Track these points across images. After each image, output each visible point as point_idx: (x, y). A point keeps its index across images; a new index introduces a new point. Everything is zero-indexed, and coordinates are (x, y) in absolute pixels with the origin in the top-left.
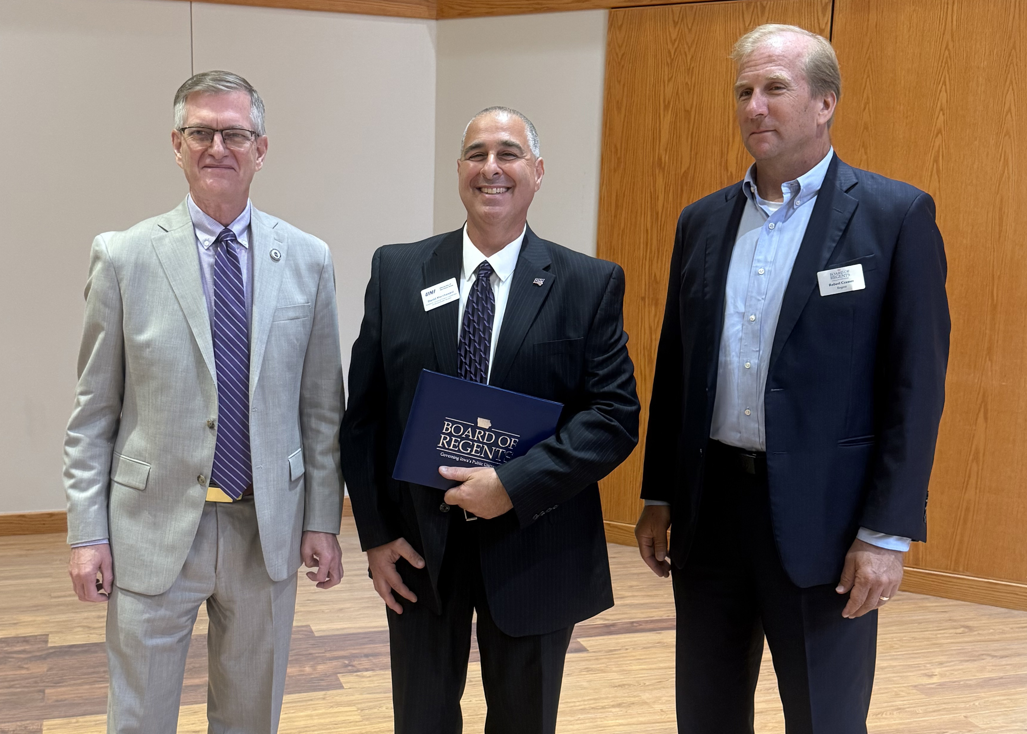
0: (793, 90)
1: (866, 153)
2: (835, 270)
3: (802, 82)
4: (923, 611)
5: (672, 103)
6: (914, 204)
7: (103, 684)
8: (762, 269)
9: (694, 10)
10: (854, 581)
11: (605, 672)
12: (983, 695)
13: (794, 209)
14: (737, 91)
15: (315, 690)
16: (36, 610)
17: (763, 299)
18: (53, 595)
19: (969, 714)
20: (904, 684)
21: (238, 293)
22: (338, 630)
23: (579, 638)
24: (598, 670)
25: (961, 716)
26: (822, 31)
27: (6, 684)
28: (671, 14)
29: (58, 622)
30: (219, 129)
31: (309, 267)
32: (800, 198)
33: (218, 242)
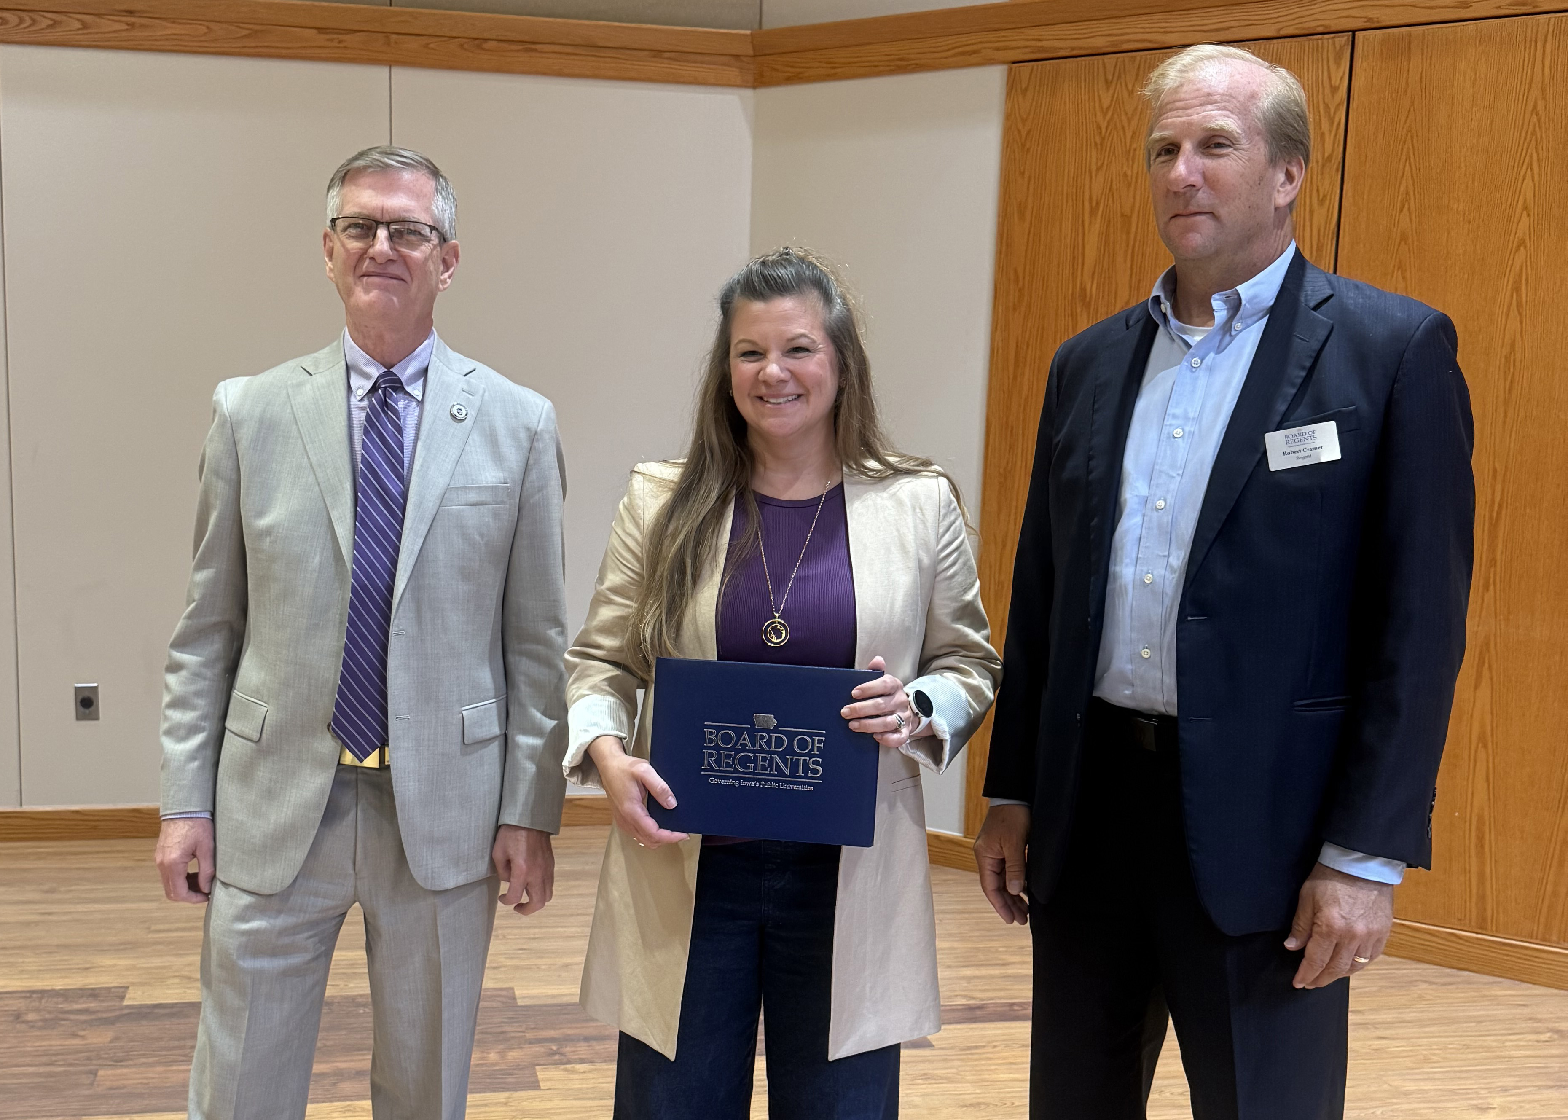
0: (1243, 150)
1: (1404, 278)
2: (1294, 431)
3: (1257, 138)
4: (1487, 1003)
5: (1102, 205)
6: (1421, 328)
7: (183, 1065)
8: (1179, 430)
9: (1137, 62)
10: (1311, 930)
11: (954, 1081)
13: (1231, 335)
14: (1152, 148)
15: (495, 1090)
17: (1178, 475)
18: (153, 928)
21: (395, 461)
22: (553, 996)
24: (942, 1078)
26: (1334, 90)
27: (44, 1059)
28: (1101, 69)
29: (148, 968)
30: (384, 221)
31: (513, 434)
32: (1241, 318)
33: (374, 389)
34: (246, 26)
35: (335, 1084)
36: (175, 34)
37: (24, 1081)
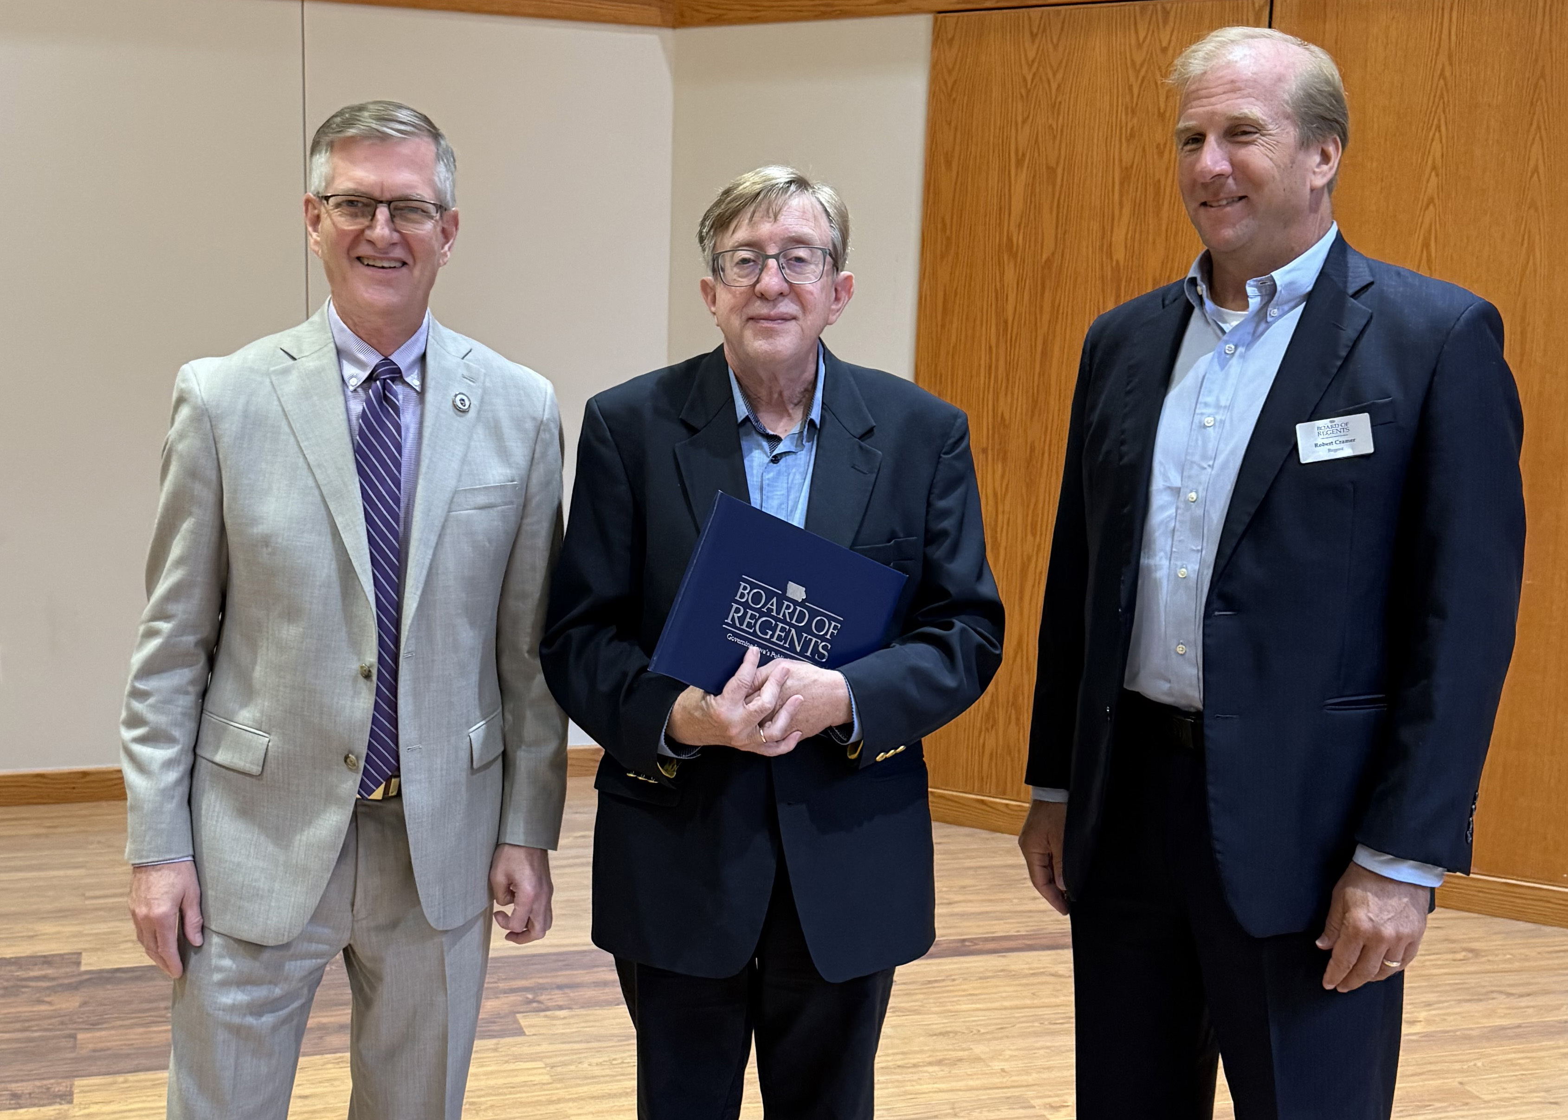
0: (1270, 135)
2: (1326, 422)
3: (1286, 122)
5: (1028, 157)
6: (1461, 319)
8: (1210, 419)
9: (1062, 17)
11: (919, 1014)
12: (1489, 1051)
13: (1267, 322)
14: (1179, 138)
16: (62, 917)
17: (1209, 466)
18: (88, 894)
19: (1466, 1079)
25: (1452, 1082)
27: (18, 1026)
28: (1026, 22)
29: (97, 934)
30: (384, 199)
31: (518, 423)
32: (1277, 304)
33: (371, 378)
35: (321, 1038)
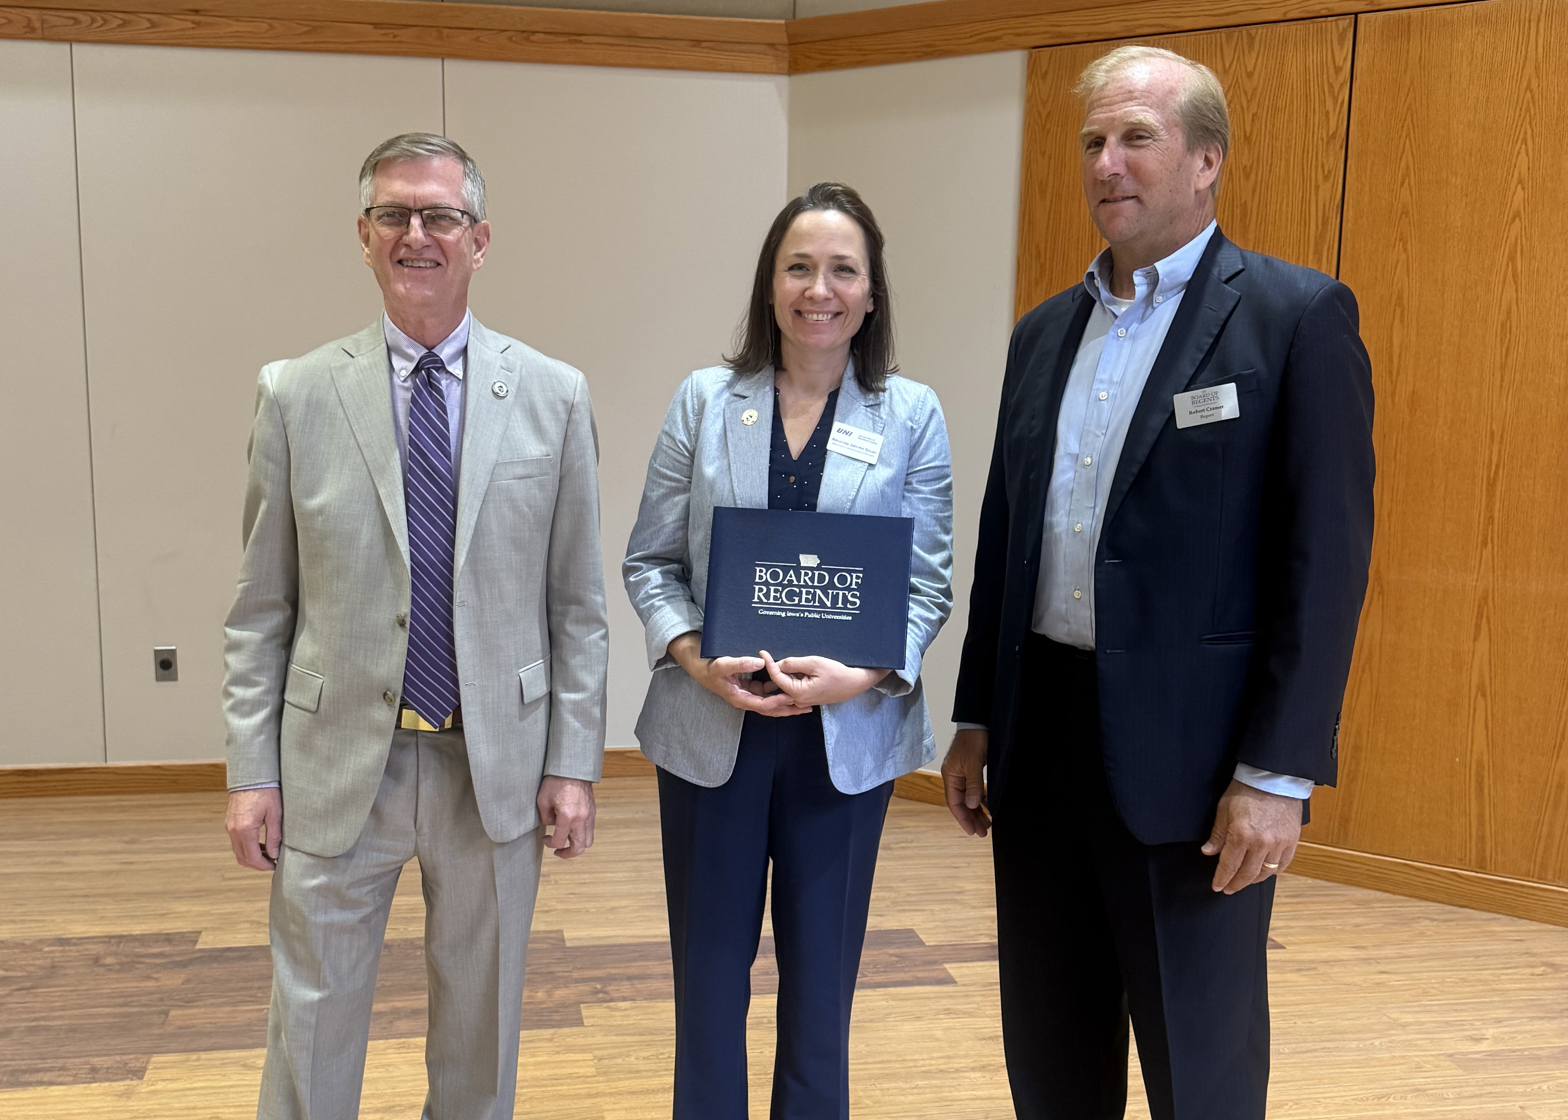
0: (1161, 141)
1: (1405, 250)
2: (1198, 392)
3: (1175, 129)
4: (1484, 940)
6: (1316, 298)
8: (1104, 393)
10: (1226, 839)
11: (973, 1016)
13: (1153, 306)
15: (541, 1027)
16: (197, 897)
17: (1102, 434)
18: (227, 875)
19: (1528, 1104)
20: (1432, 1050)
21: (441, 439)
22: (600, 938)
23: (947, 962)
24: (964, 1013)
25: (1515, 1105)
26: (1338, 70)
27: (121, 1000)
29: (220, 914)
30: (417, 208)
31: (552, 407)
32: (1161, 291)
33: (417, 369)
34: (306, 23)
35: (391, 1022)
36: (238, 32)
37: (101, 1021)
